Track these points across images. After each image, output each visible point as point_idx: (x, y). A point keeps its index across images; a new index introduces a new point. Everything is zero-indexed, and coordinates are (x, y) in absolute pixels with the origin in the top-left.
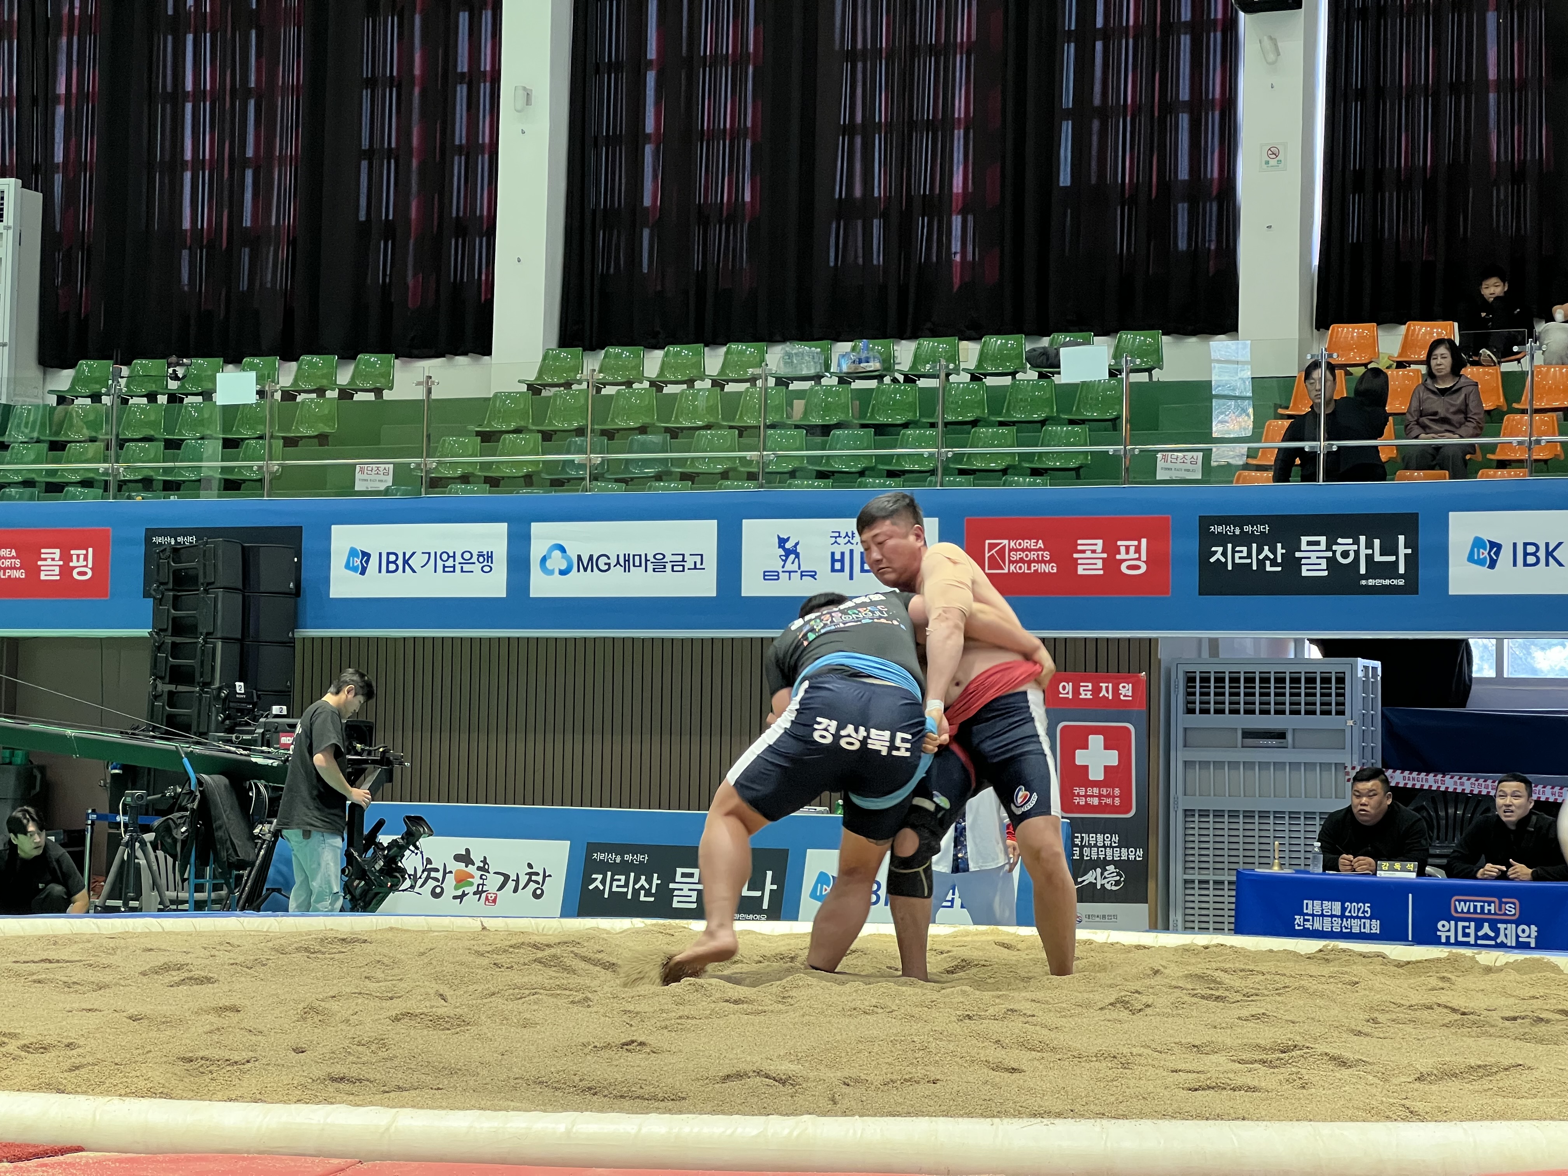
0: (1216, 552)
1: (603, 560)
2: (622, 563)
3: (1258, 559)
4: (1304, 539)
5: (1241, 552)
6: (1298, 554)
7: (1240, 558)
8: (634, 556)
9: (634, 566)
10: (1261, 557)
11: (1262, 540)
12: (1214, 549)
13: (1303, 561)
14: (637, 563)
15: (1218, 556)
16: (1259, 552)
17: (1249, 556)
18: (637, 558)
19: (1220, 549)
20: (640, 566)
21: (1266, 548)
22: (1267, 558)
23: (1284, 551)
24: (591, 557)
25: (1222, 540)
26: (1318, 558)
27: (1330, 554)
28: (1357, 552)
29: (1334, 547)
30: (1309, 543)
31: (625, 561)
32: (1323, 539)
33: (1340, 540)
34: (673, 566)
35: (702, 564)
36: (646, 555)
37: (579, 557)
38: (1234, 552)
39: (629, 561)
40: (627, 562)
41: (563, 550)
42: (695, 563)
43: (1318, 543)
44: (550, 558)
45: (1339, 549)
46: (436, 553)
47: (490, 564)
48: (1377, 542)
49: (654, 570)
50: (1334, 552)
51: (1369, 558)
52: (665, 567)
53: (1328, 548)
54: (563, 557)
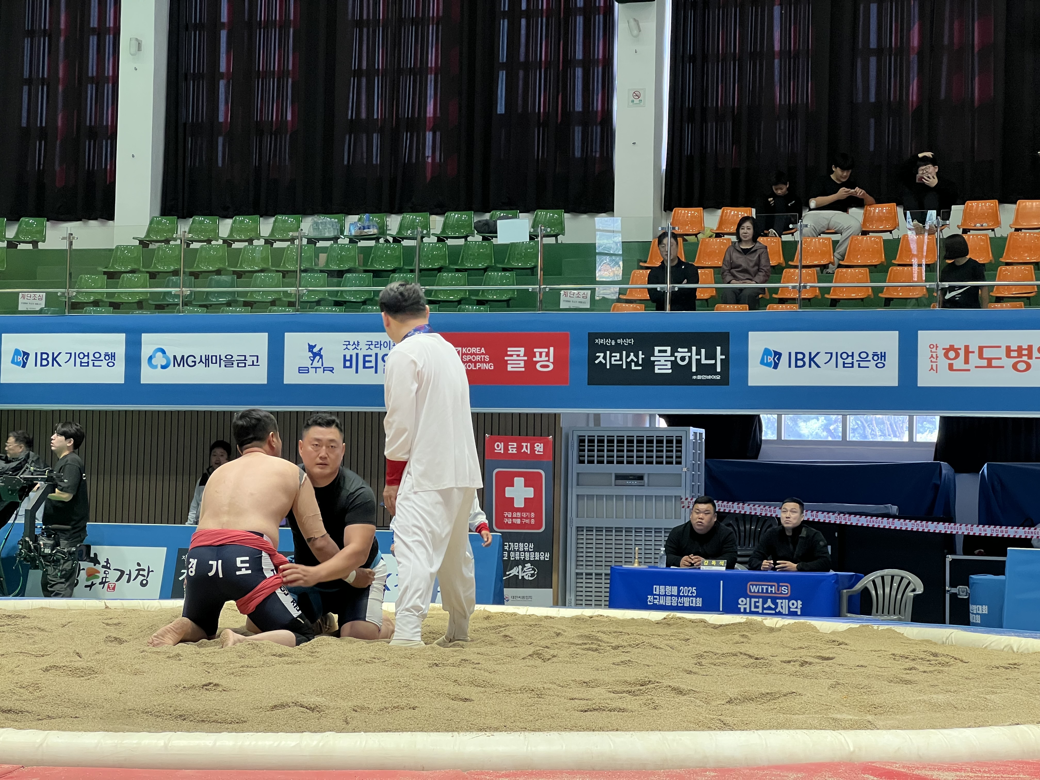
0: (599, 356)
1: (191, 359)
2: (204, 360)
3: (626, 361)
4: (657, 349)
5: (616, 356)
6: (652, 359)
7: (615, 360)
8: (212, 356)
9: (212, 363)
10: (628, 360)
11: (630, 349)
12: (598, 354)
13: (656, 363)
14: (214, 361)
15: (601, 359)
16: (628, 356)
17: (621, 359)
18: (214, 358)
19: (602, 355)
20: (216, 363)
21: (632, 354)
22: (632, 361)
23: (643, 356)
24: (183, 357)
25: (603, 348)
26: (665, 361)
27: (673, 359)
28: (690, 358)
29: (676, 354)
30: (660, 351)
31: (206, 360)
32: (669, 349)
33: (679, 350)
34: (238, 363)
35: (257, 362)
36: (220, 356)
37: (175, 357)
38: (611, 357)
39: (208, 359)
40: (207, 361)
41: (163, 352)
42: (253, 361)
43: (665, 351)
44: (155, 357)
45: (679, 355)
46: (75, 353)
47: (113, 361)
48: (703, 351)
49: (225, 366)
50: (676, 357)
51: (698, 361)
52: (233, 364)
53: (672, 355)
54: (163, 357)
